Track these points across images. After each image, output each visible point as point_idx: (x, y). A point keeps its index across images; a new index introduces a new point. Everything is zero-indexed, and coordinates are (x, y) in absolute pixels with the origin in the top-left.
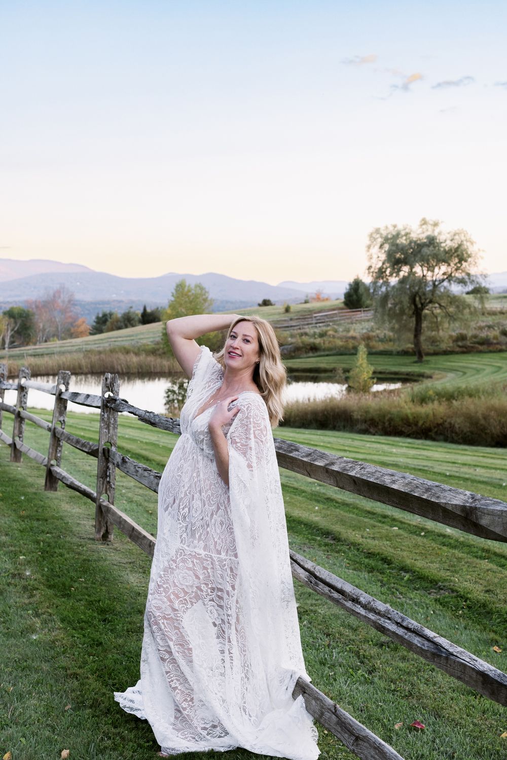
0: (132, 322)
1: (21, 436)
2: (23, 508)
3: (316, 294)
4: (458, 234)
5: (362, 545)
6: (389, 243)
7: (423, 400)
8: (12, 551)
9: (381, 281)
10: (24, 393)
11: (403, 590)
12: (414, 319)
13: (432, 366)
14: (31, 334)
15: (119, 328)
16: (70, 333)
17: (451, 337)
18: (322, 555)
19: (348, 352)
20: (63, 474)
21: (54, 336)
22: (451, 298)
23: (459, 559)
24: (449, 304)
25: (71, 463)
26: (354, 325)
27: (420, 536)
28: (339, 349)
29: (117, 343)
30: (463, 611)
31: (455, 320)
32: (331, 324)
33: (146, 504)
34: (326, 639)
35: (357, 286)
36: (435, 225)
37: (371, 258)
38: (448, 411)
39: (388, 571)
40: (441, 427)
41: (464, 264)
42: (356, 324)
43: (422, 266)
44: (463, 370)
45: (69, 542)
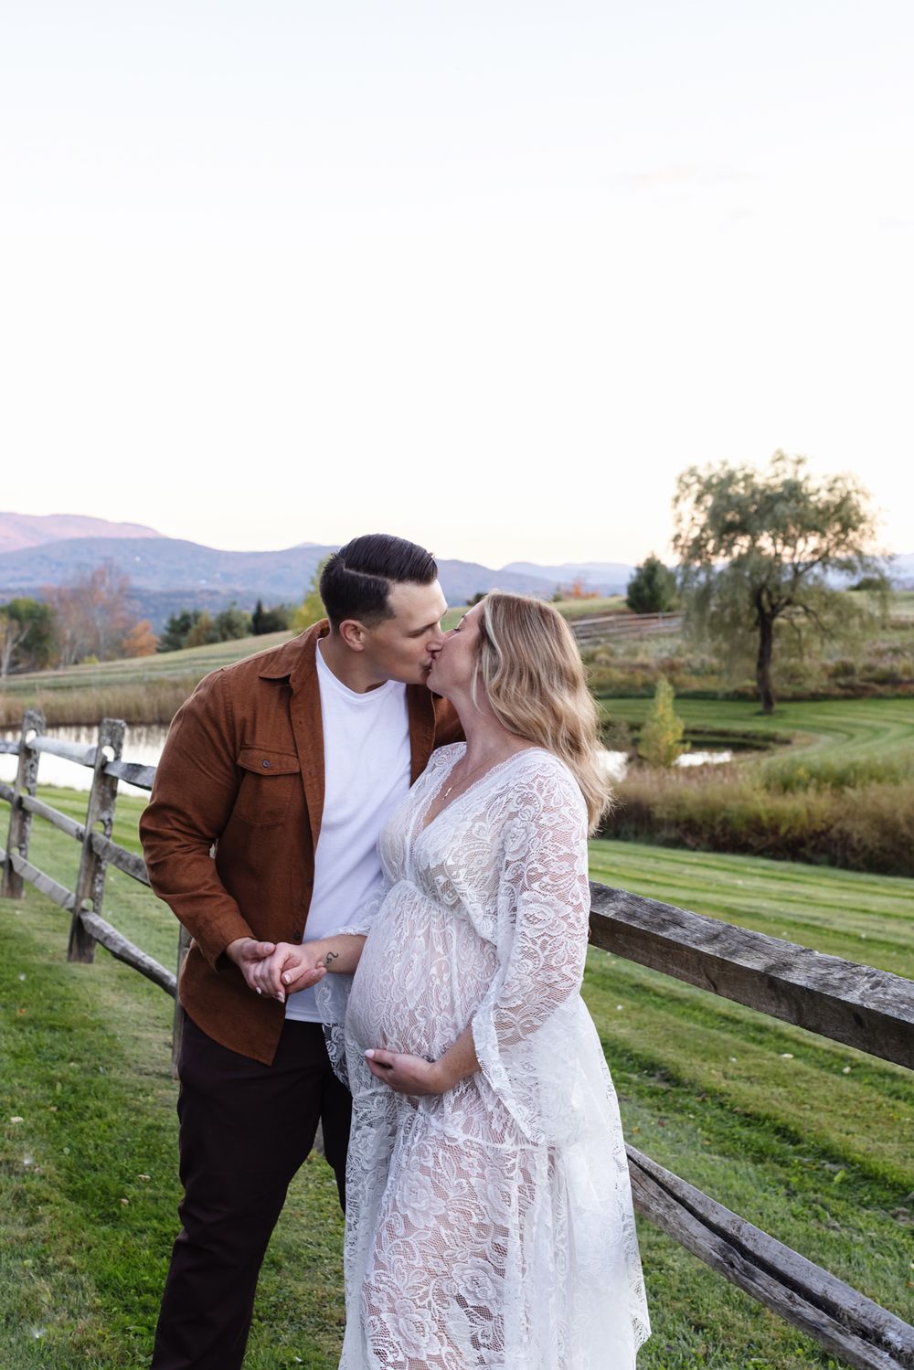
0: (236, 630)
1: (23, 846)
2: (23, 1000)
3: (573, 586)
4: (842, 479)
5: (729, 1095)
6: (713, 494)
7: (786, 785)
9: (698, 564)
10: (32, 762)
12: (757, 634)
13: (790, 721)
14: (49, 649)
15: (212, 641)
16: (121, 648)
17: (824, 668)
18: (649, 1118)
19: (635, 694)
20: (106, 931)
21: (90, 653)
22: (827, 597)
24: (822, 608)
25: (122, 901)
26: (646, 643)
27: (843, 1074)
28: (619, 688)
31: (833, 637)
32: (603, 640)
34: (698, 1339)
35: (651, 571)
36: (799, 462)
37: (680, 521)
38: (836, 808)
39: (796, 1159)
40: (823, 838)
41: (852, 535)
42: (648, 640)
43: (774, 537)
44: (848, 730)
45: (116, 1083)
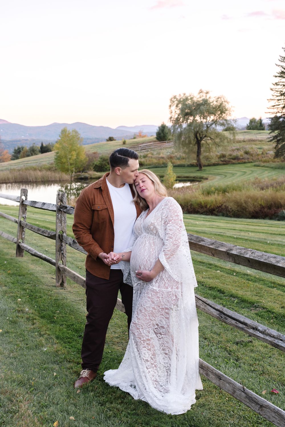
0: (35, 152)
3: (139, 133)
4: (220, 98)
5: (205, 282)
6: (181, 104)
7: (208, 193)
8: (12, 296)
9: (178, 125)
11: (236, 309)
12: (196, 146)
13: (207, 172)
15: (28, 156)
17: (217, 155)
19: (160, 166)
20: (28, 248)
22: (217, 134)
23: (261, 289)
24: (216, 137)
27: (234, 275)
28: (155, 165)
29: (28, 165)
30: (273, 320)
31: (219, 146)
32: (149, 150)
33: (76, 263)
34: (206, 341)
35: (163, 128)
36: (207, 93)
37: (172, 113)
38: (224, 199)
39: (224, 298)
40: (220, 208)
41: (224, 115)
42: (163, 150)
43: (200, 117)
44: (225, 174)
45: (42, 289)
